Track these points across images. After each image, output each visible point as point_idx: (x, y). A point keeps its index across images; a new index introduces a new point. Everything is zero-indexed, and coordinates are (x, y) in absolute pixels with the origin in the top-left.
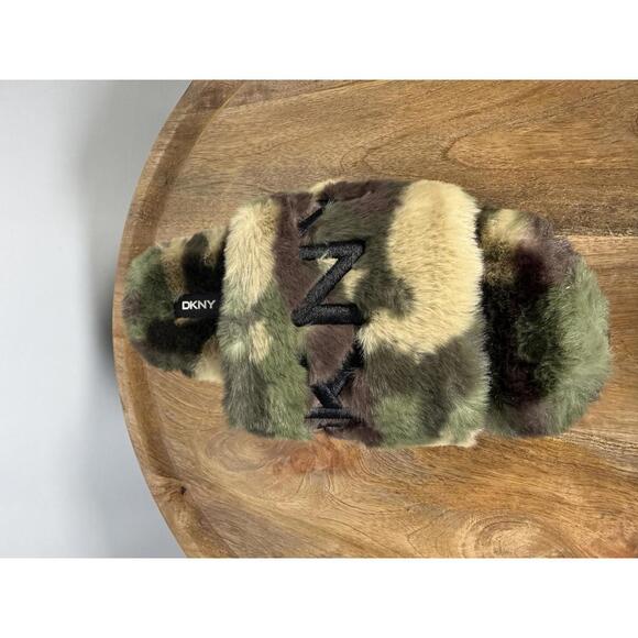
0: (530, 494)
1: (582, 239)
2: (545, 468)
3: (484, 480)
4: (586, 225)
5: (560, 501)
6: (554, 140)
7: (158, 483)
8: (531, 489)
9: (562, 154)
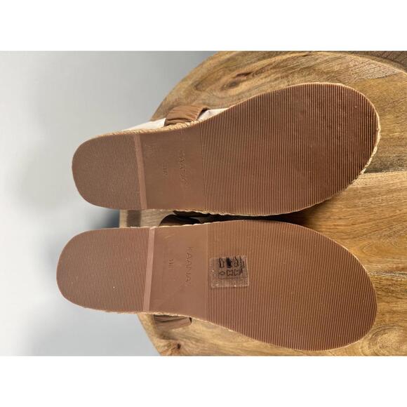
0: (394, 312)
4: (401, 166)
7: (162, 344)
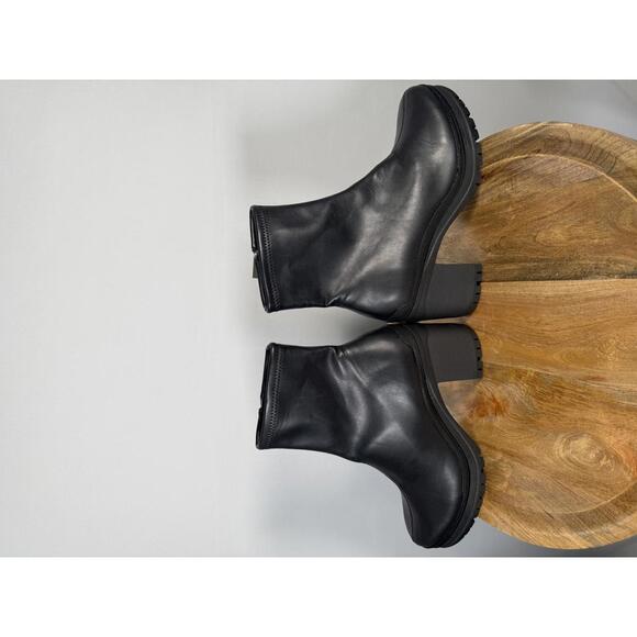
1: (597, 281)
2: (590, 405)
3: (565, 414)
4: (598, 274)
5: (598, 423)
6: (580, 231)
8: (586, 417)
9: (583, 237)
